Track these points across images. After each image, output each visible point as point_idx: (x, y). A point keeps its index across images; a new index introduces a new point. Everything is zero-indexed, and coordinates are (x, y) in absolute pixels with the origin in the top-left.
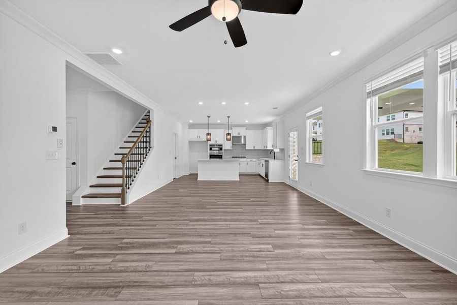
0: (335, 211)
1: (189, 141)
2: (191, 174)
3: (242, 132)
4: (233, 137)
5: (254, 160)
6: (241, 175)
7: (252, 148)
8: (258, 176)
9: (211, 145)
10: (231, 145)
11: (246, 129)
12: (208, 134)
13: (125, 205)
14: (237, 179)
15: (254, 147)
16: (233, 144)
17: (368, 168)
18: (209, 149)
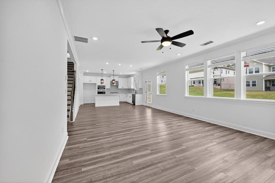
0: (173, 113)
1: (84, 83)
2: (84, 104)
3: (116, 79)
4: (116, 81)
5: (123, 94)
6: (120, 103)
7: (122, 88)
8: (126, 103)
9: (98, 86)
10: (110, 86)
11: (119, 77)
12: (102, 80)
13: (73, 121)
14: (118, 104)
15: (123, 87)
16: (111, 85)
17: (186, 96)
18: (97, 88)
